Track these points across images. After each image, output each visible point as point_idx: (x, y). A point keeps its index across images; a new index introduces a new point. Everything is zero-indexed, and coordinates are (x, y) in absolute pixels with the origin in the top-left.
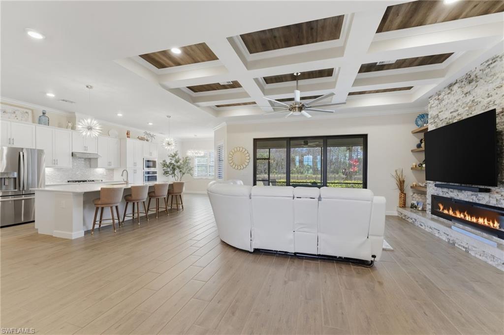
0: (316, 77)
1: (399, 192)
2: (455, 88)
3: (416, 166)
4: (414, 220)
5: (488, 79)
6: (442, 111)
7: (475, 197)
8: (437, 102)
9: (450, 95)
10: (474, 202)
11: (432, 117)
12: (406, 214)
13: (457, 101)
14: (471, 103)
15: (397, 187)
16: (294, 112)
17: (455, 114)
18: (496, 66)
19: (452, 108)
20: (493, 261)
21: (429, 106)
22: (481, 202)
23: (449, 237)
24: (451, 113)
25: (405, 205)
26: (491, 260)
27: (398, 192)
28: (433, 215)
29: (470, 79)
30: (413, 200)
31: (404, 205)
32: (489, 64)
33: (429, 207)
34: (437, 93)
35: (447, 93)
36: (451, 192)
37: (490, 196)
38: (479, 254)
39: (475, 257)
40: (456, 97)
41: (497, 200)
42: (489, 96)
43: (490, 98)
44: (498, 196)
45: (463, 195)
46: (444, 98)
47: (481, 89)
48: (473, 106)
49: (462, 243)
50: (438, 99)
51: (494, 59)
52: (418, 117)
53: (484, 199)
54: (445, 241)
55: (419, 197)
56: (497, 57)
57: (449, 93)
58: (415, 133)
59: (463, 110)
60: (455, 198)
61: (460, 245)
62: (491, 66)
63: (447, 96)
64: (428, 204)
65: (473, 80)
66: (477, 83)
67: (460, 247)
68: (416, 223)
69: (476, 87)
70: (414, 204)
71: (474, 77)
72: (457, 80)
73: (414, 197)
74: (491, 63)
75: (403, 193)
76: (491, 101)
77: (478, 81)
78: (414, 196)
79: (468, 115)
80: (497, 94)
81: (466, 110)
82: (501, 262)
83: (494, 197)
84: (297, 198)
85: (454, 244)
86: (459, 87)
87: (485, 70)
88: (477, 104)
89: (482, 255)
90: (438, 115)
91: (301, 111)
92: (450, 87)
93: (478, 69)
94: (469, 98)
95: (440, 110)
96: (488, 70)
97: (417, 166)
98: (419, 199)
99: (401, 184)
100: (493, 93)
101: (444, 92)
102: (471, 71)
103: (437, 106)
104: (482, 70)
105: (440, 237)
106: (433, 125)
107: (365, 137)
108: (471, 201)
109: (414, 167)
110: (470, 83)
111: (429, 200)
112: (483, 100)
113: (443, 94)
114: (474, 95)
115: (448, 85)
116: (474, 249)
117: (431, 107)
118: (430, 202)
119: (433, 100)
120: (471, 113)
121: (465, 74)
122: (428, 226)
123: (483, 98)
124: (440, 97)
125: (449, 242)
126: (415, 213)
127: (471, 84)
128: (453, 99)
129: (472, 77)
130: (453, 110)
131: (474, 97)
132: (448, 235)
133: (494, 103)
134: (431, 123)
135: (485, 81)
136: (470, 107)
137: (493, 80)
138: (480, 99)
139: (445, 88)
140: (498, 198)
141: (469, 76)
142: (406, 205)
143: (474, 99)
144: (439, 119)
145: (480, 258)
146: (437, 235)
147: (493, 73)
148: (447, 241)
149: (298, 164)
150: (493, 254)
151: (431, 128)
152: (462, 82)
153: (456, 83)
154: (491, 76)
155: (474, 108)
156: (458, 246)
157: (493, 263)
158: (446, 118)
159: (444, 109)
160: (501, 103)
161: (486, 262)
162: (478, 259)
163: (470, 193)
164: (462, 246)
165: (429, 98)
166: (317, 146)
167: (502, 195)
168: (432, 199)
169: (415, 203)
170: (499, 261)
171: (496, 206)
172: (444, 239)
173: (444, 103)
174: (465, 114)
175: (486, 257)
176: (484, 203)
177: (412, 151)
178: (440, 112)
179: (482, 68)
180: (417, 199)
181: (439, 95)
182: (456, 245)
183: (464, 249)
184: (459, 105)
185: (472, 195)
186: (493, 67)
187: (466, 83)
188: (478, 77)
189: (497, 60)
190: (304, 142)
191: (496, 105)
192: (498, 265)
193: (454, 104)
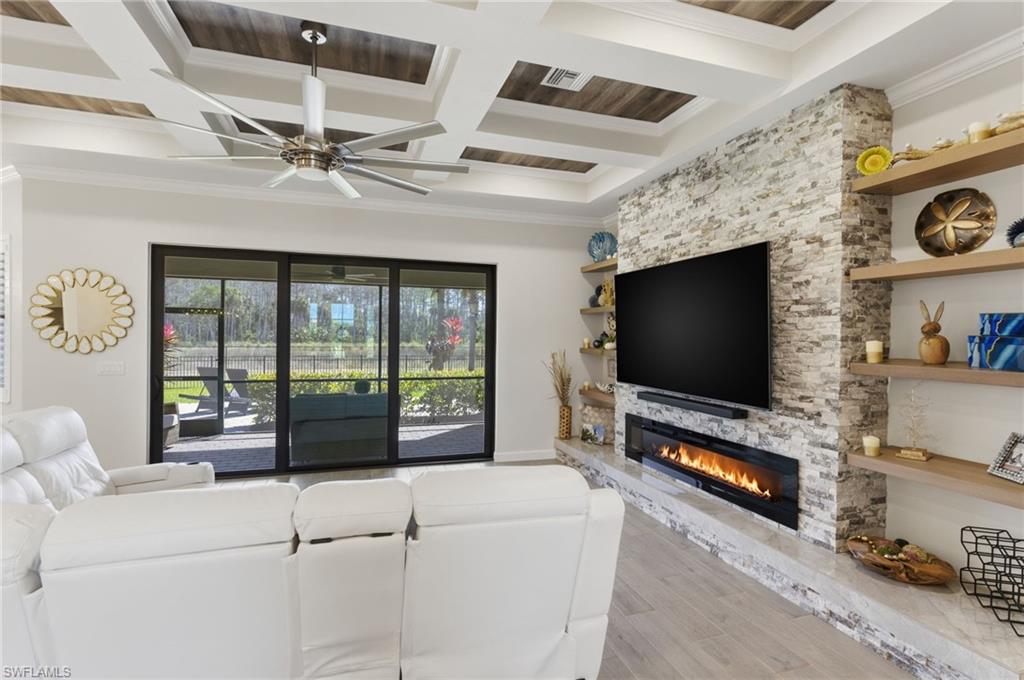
0: (376, 75)
1: (560, 404)
2: (675, 184)
3: (589, 344)
4: (594, 472)
5: (741, 175)
6: (647, 232)
7: (716, 425)
8: (637, 209)
9: (662, 199)
10: (714, 435)
11: (625, 242)
12: (576, 457)
13: (678, 214)
14: (706, 221)
15: (555, 394)
16: (299, 166)
17: (674, 241)
18: (757, 150)
19: (668, 227)
20: (772, 579)
21: (620, 217)
22: (728, 438)
23: (673, 517)
24: (666, 237)
25: (570, 433)
26: (768, 577)
27: (556, 404)
28: (629, 459)
29: (705, 171)
30: (584, 421)
31: (567, 434)
32: (743, 145)
33: (621, 440)
34: (636, 191)
35: (657, 193)
36: (667, 409)
37: (746, 426)
38: (742, 561)
39: (732, 568)
40: (678, 206)
41: (760, 436)
42: (743, 212)
43: (745, 218)
44: (763, 428)
45: (691, 418)
46: (652, 202)
47: (727, 195)
48: (711, 229)
49: (702, 532)
50: (640, 204)
51: (753, 135)
52: (594, 237)
53: (734, 431)
54: (665, 526)
55: (596, 415)
56: (758, 133)
57: (661, 195)
58: (586, 272)
59: (689, 235)
60: (676, 425)
61: (698, 538)
62: (749, 149)
63: (656, 200)
64: (618, 433)
65: (710, 172)
66: (719, 182)
67: (699, 543)
68: (598, 478)
69: (717, 188)
70: (588, 431)
71: (713, 167)
72: (677, 170)
73: (585, 414)
74: (748, 144)
75: (566, 406)
76: (747, 224)
77: (720, 178)
78: (586, 411)
79: (701, 247)
80: (758, 209)
81: (698, 236)
82: (788, 583)
83: (754, 428)
84: (313, 542)
85: (684, 534)
86: (682, 185)
87: (734, 156)
88: (719, 226)
89: (747, 564)
90: (638, 238)
91: (326, 169)
92: (665, 180)
93: (720, 154)
94: (703, 212)
95: (642, 229)
96: (740, 157)
97: (592, 346)
98: (596, 418)
99: (564, 385)
100: (751, 206)
101: (651, 191)
102: (708, 153)
103: (637, 218)
104: (731, 156)
105: (655, 516)
106: (629, 260)
107: (490, 270)
108: (709, 433)
109: (587, 347)
110: (704, 179)
111: (621, 425)
112: (730, 218)
113: (649, 194)
114: (713, 205)
115: (661, 175)
116: (729, 549)
117: (623, 221)
118: (623, 430)
119: (629, 205)
120: (707, 245)
121: (694, 158)
122: (625, 489)
123: (731, 216)
124: (644, 200)
125: (673, 528)
126: (591, 451)
127: (707, 181)
128: (670, 208)
129: (708, 168)
130: (669, 233)
131: (712, 210)
132: (671, 513)
133: (753, 228)
134: (624, 254)
135: (736, 180)
136: (705, 231)
137: (751, 179)
138: (724, 217)
139: (653, 182)
140: (763, 432)
141: (703, 164)
142: (573, 434)
143: (713, 213)
144: (641, 248)
145: (744, 570)
146: (647, 511)
147: (749, 165)
148: (669, 525)
149: (314, 320)
150: (771, 565)
151: (625, 266)
152: (688, 174)
153: (676, 174)
154: (748, 170)
155: (712, 233)
156: (694, 540)
157: (773, 584)
158: (656, 248)
159: (652, 228)
160: (766, 231)
161: (756, 582)
162: (737, 570)
163: (705, 416)
164: (703, 540)
165: (620, 199)
166: (369, 282)
167: (770, 426)
168: (627, 422)
169: (589, 427)
170: (785, 580)
171: (759, 448)
172: (663, 521)
173: (652, 214)
174: (694, 243)
175: (757, 569)
176: (735, 439)
177: (582, 311)
178: (643, 233)
179: (729, 150)
180: (593, 420)
181: (641, 195)
182: (689, 537)
183: (708, 548)
184: (683, 223)
185: (710, 420)
186: (752, 153)
187: (696, 178)
188: (722, 168)
189: (758, 140)
190: (334, 270)
191: (757, 232)
192: (784, 589)
193: (672, 219)
